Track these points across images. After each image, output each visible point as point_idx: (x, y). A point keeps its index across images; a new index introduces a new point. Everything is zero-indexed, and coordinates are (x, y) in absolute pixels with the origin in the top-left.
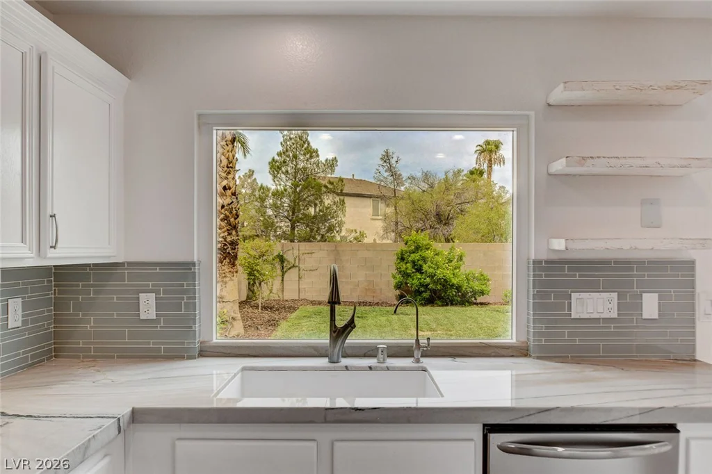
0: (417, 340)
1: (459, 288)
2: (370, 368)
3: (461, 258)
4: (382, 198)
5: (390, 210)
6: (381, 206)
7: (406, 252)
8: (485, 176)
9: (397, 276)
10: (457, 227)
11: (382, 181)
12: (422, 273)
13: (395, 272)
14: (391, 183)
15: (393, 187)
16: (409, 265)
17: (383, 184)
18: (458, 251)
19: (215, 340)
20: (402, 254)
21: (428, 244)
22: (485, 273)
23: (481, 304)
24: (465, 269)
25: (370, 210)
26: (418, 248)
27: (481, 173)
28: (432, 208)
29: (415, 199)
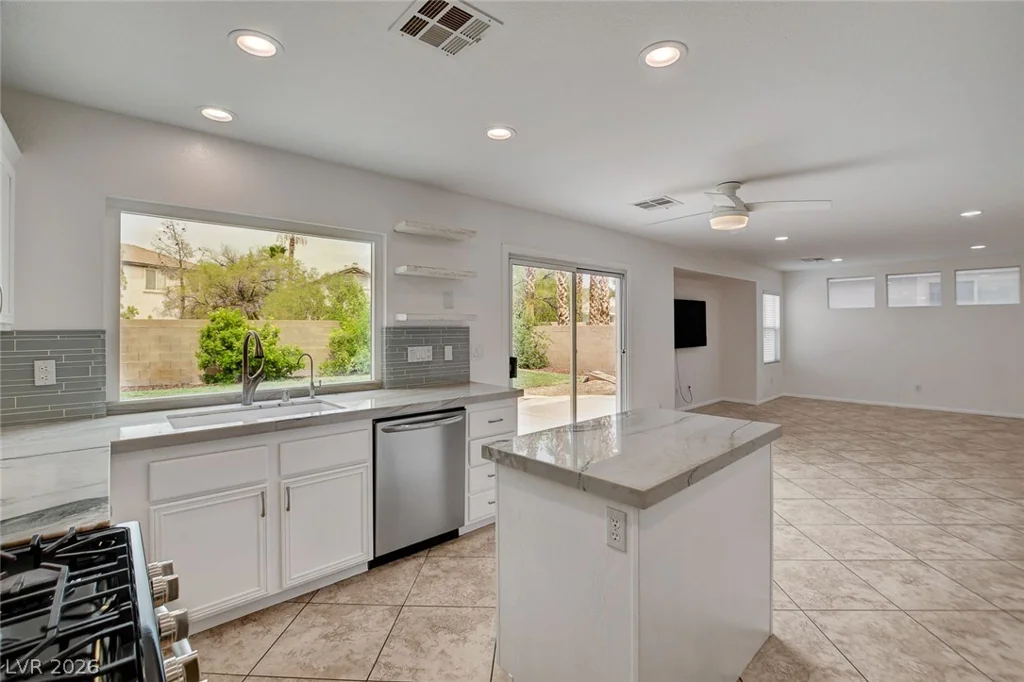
0: (312, 384)
1: (274, 364)
2: (279, 405)
3: (276, 335)
4: (163, 269)
5: (173, 284)
6: (159, 276)
7: (214, 329)
8: (287, 253)
9: (202, 354)
10: (266, 304)
11: (163, 249)
12: (232, 350)
13: (199, 351)
14: (176, 253)
15: (178, 257)
16: (218, 343)
17: (164, 252)
18: (273, 328)
19: (121, 400)
20: (209, 331)
21: (240, 321)
22: (301, 349)
23: (297, 377)
24: (280, 346)
25: (144, 282)
26: (227, 326)
27: (283, 251)
28: (234, 285)
29: (212, 273)
